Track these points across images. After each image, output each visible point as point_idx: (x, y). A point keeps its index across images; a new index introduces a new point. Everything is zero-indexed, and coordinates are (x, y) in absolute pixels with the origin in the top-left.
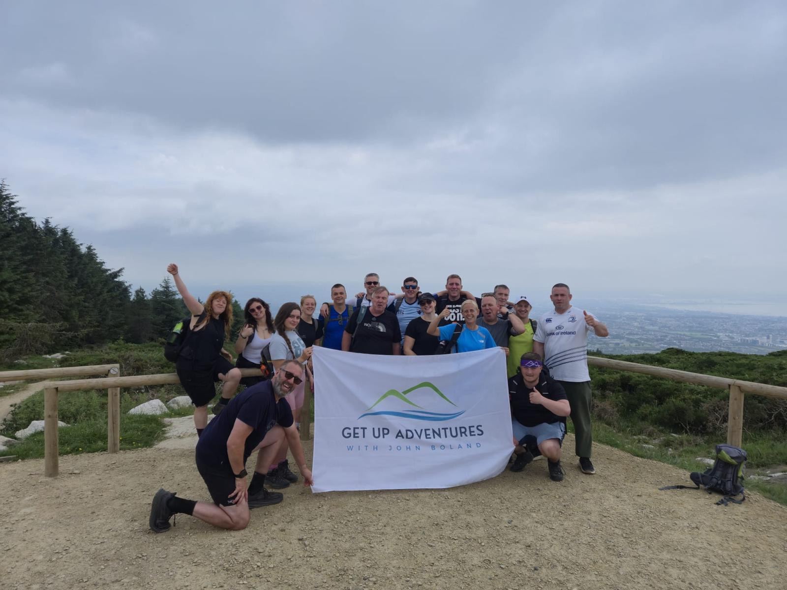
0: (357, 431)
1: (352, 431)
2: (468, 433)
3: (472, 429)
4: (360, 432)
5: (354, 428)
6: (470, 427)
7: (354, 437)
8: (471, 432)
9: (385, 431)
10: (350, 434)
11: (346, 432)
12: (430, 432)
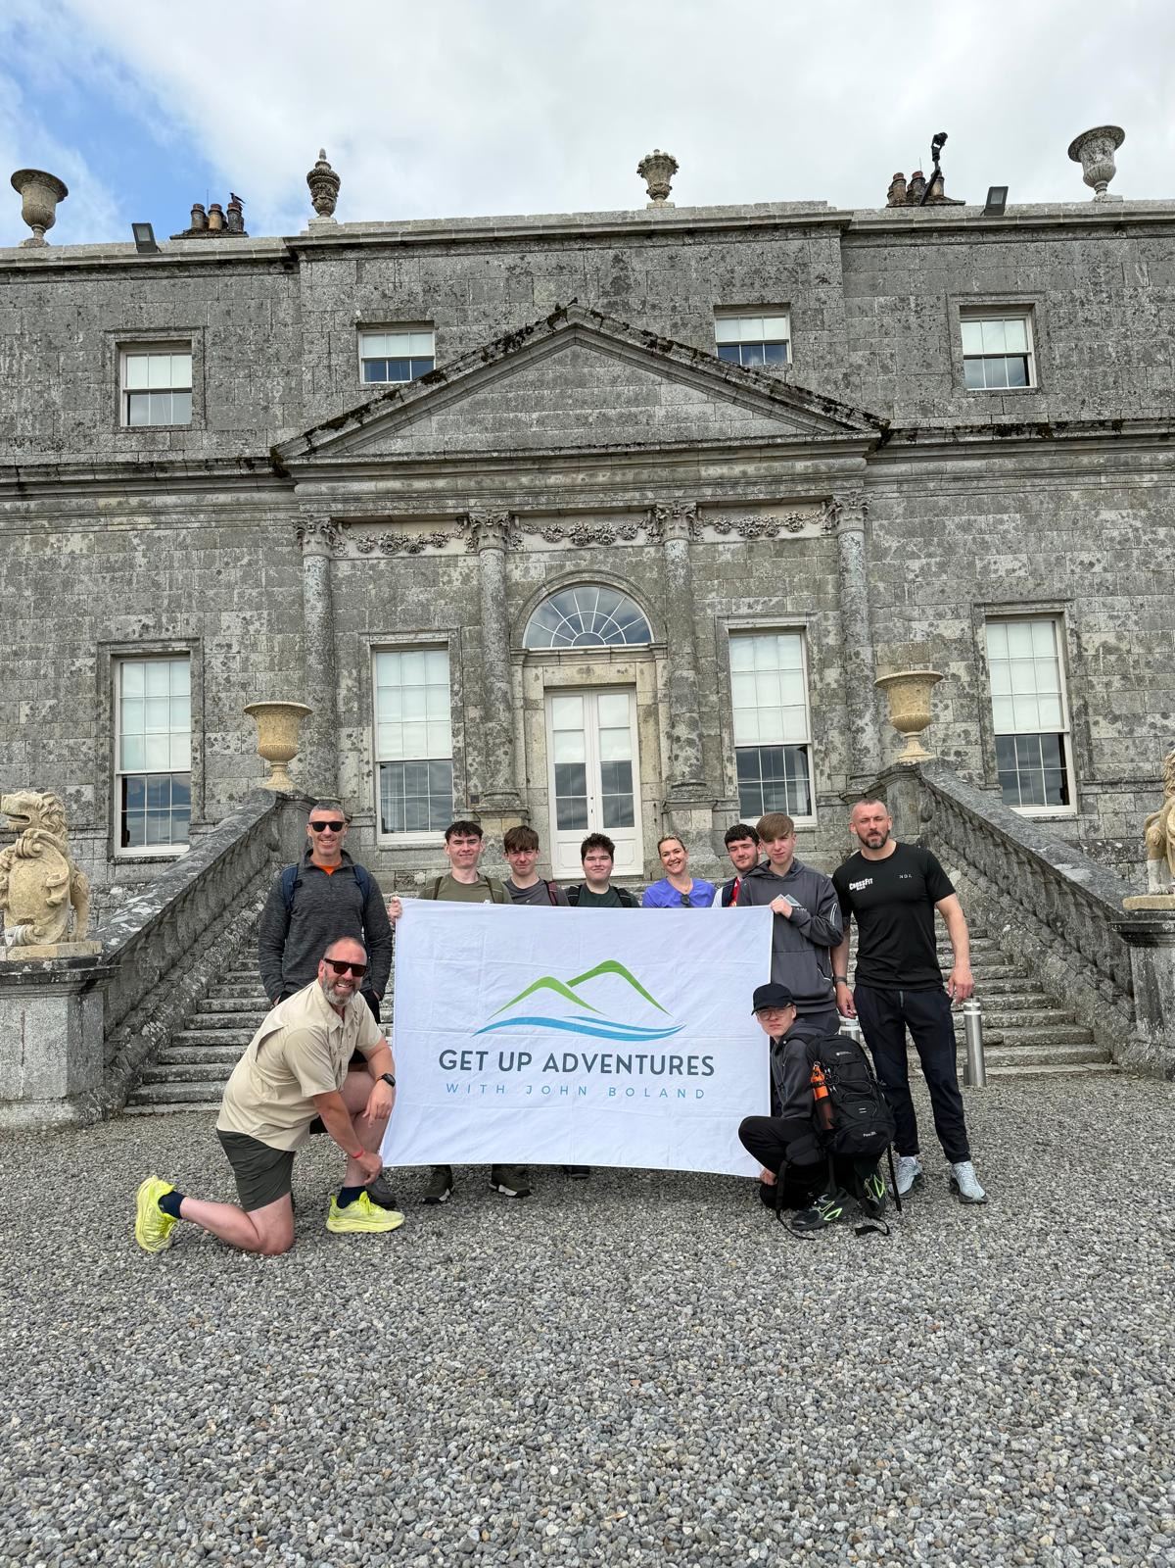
0: (467, 1057)
1: (458, 1058)
2: (684, 1068)
3: (694, 1062)
4: (474, 1059)
5: (464, 1053)
6: (690, 1058)
7: (462, 1068)
8: (690, 1067)
9: (523, 1059)
10: (454, 1062)
11: (448, 1057)
12: (612, 1061)
